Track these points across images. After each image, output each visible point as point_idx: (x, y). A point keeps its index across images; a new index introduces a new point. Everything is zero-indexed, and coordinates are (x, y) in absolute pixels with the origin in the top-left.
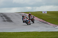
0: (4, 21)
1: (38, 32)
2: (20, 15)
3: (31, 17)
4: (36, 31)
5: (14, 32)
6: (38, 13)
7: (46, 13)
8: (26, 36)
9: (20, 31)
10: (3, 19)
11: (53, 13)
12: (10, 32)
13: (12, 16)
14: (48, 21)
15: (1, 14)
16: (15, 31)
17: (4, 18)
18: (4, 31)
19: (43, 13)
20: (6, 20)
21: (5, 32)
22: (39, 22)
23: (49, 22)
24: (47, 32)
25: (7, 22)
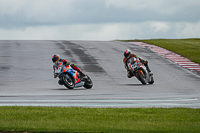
2: (132, 48)
3: (133, 63)
4: (183, 105)
5: (109, 109)
6: (192, 43)
8: (149, 123)
9: (128, 106)
10: (74, 62)
13: (102, 52)
15: (66, 46)
16: (112, 106)
17: (76, 57)
18: (76, 105)
21: (77, 108)
22: (193, 76)
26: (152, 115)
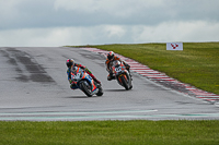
0: (23, 79)
1: (147, 122)
2: (84, 55)
4: (141, 117)
6: (150, 48)
7: (180, 48)
8: (104, 137)
10: (19, 70)
11: (206, 50)
12: (44, 123)
13: (50, 59)
14: (187, 80)
17: (21, 66)
18: (22, 119)
19: (169, 48)
20: (27, 74)
23: (192, 85)
24: (185, 121)
25: (31, 82)
26: (108, 128)
